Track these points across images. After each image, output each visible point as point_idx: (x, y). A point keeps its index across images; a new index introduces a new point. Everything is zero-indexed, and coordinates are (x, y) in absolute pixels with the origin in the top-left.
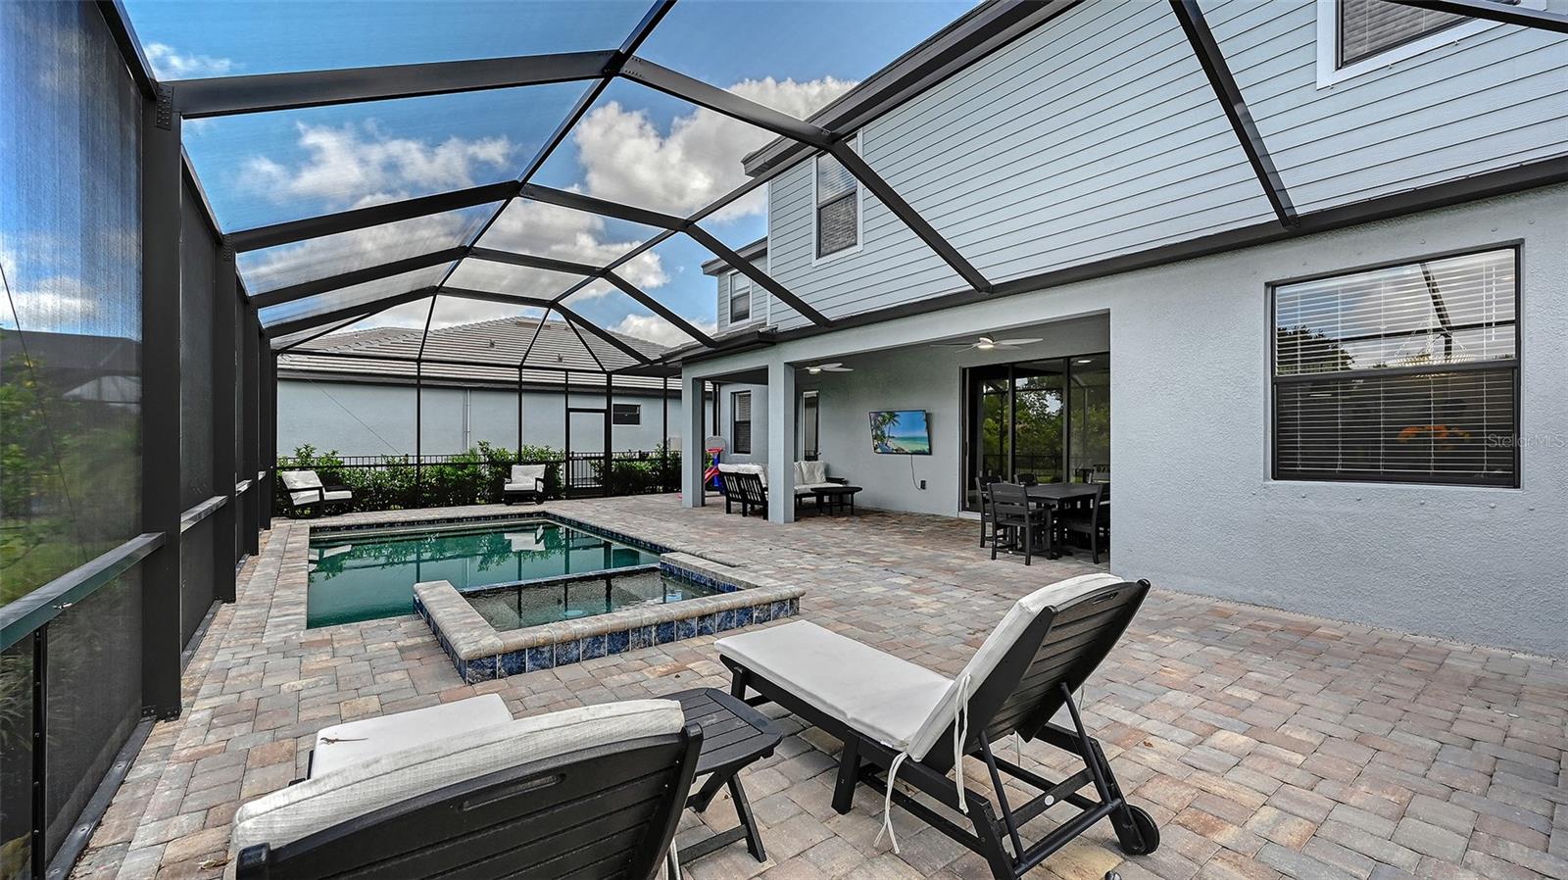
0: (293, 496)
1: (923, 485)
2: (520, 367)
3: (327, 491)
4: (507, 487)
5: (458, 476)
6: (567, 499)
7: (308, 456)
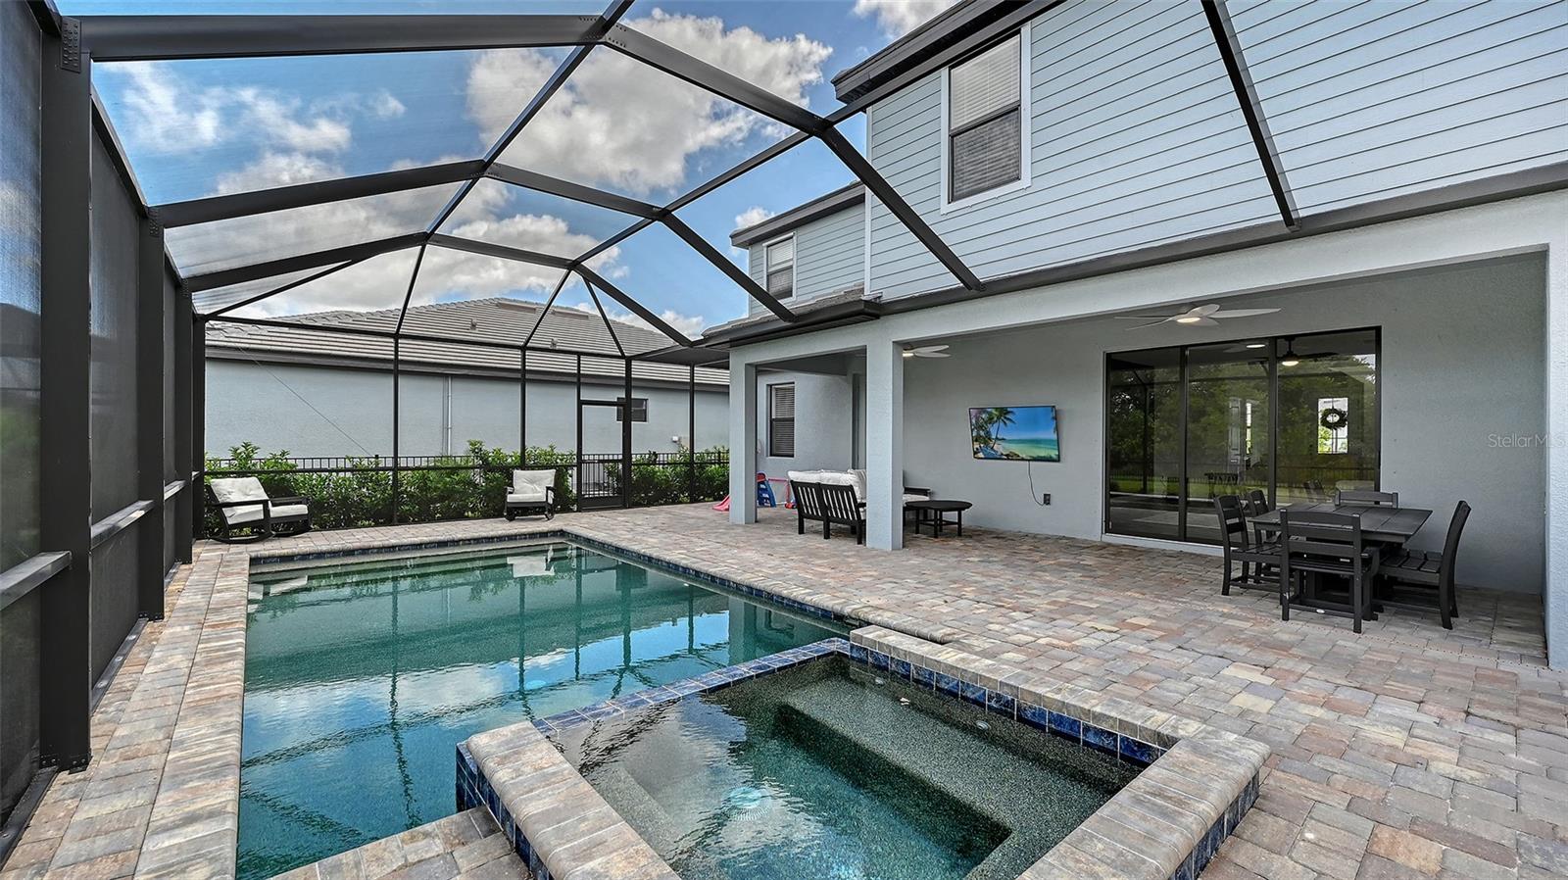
0: (227, 512)
1: (1047, 500)
2: (524, 348)
3: (274, 505)
4: (510, 498)
5: (446, 483)
6: (579, 511)
7: (249, 457)
